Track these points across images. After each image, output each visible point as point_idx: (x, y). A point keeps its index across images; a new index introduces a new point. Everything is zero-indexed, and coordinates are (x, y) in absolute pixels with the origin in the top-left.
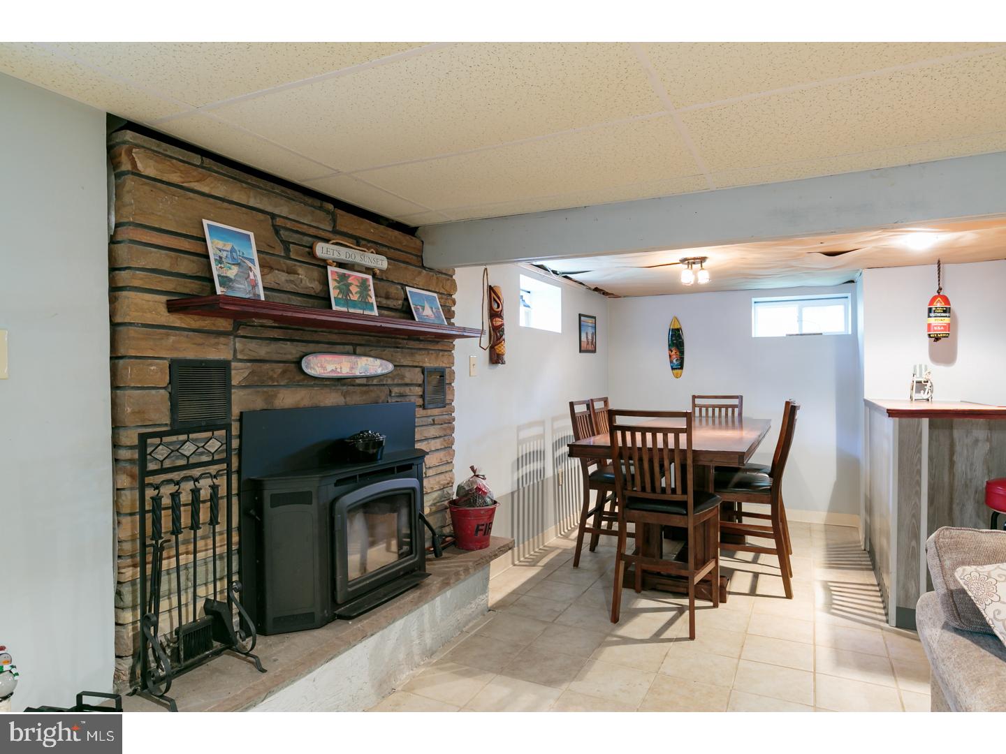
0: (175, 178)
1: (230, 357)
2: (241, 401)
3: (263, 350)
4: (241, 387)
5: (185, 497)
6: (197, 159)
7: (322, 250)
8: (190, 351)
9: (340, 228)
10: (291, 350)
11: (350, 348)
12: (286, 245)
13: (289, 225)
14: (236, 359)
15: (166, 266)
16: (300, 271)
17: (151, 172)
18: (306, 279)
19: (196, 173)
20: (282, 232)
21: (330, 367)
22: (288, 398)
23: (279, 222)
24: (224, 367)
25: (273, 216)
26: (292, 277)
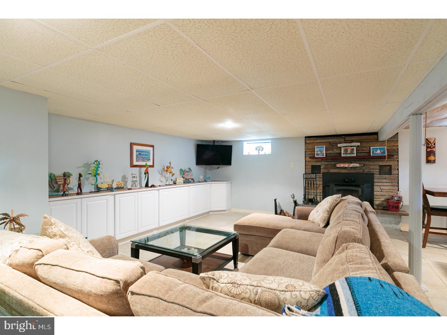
0: (312, 142)
1: (321, 164)
2: (322, 171)
3: (327, 163)
4: (323, 169)
5: (310, 183)
6: (315, 138)
7: (339, 145)
8: (314, 164)
9: (345, 140)
10: (333, 163)
11: (350, 162)
12: (332, 146)
13: (333, 143)
14: (322, 165)
15: (310, 153)
16: (335, 150)
17: (309, 142)
18: (336, 151)
19: (315, 140)
20: (331, 144)
21: (342, 166)
22: (332, 171)
23: (331, 143)
24: (320, 166)
25: (329, 142)
26: (333, 151)
